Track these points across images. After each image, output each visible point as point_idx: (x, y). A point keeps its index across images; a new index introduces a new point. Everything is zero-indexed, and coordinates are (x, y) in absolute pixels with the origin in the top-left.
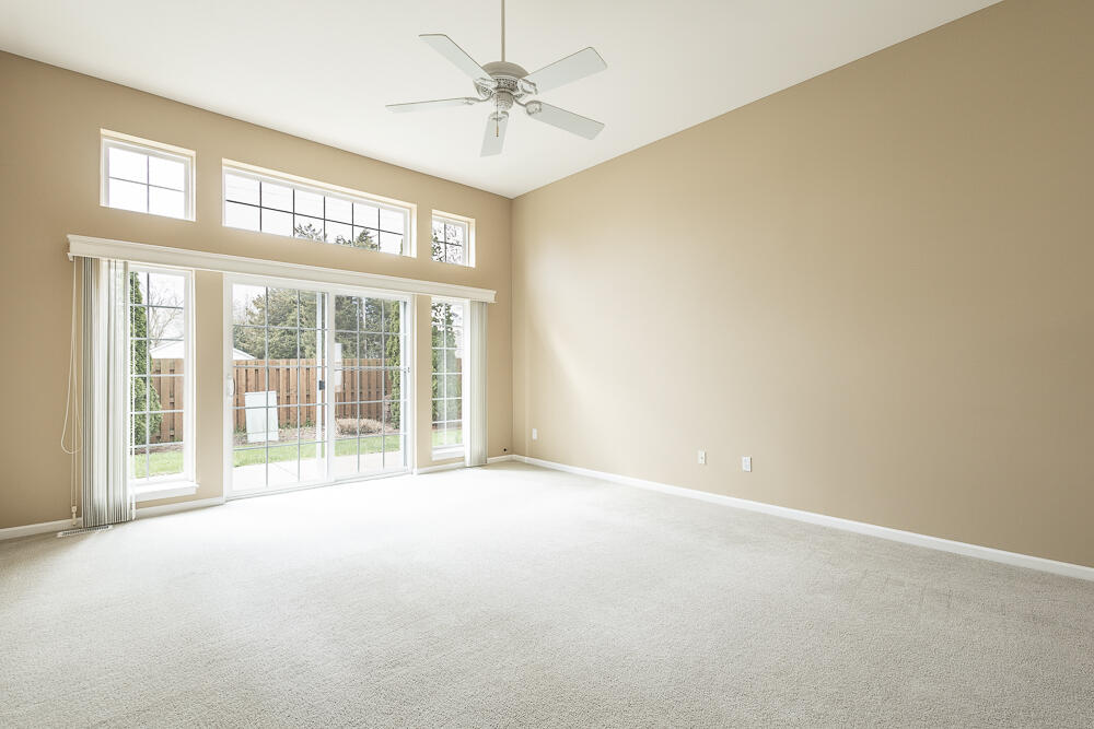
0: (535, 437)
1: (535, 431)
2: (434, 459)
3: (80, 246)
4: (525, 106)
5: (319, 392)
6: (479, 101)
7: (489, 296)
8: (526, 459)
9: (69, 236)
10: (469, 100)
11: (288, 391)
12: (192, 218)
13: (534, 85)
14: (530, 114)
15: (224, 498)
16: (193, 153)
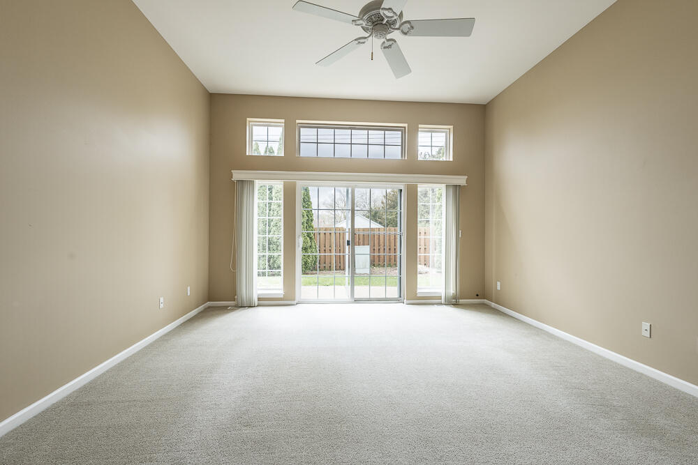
0: (499, 288)
1: (499, 283)
2: (418, 295)
3: (238, 175)
4: (398, 29)
5: (347, 247)
6: (365, 38)
7: (461, 180)
8: (493, 305)
9: (232, 171)
10: (360, 40)
11: (379, 246)
12: (282, 154)
13: (390, 9)
14: (405, 34)
15: (295, 302)
16: (283, 121)
